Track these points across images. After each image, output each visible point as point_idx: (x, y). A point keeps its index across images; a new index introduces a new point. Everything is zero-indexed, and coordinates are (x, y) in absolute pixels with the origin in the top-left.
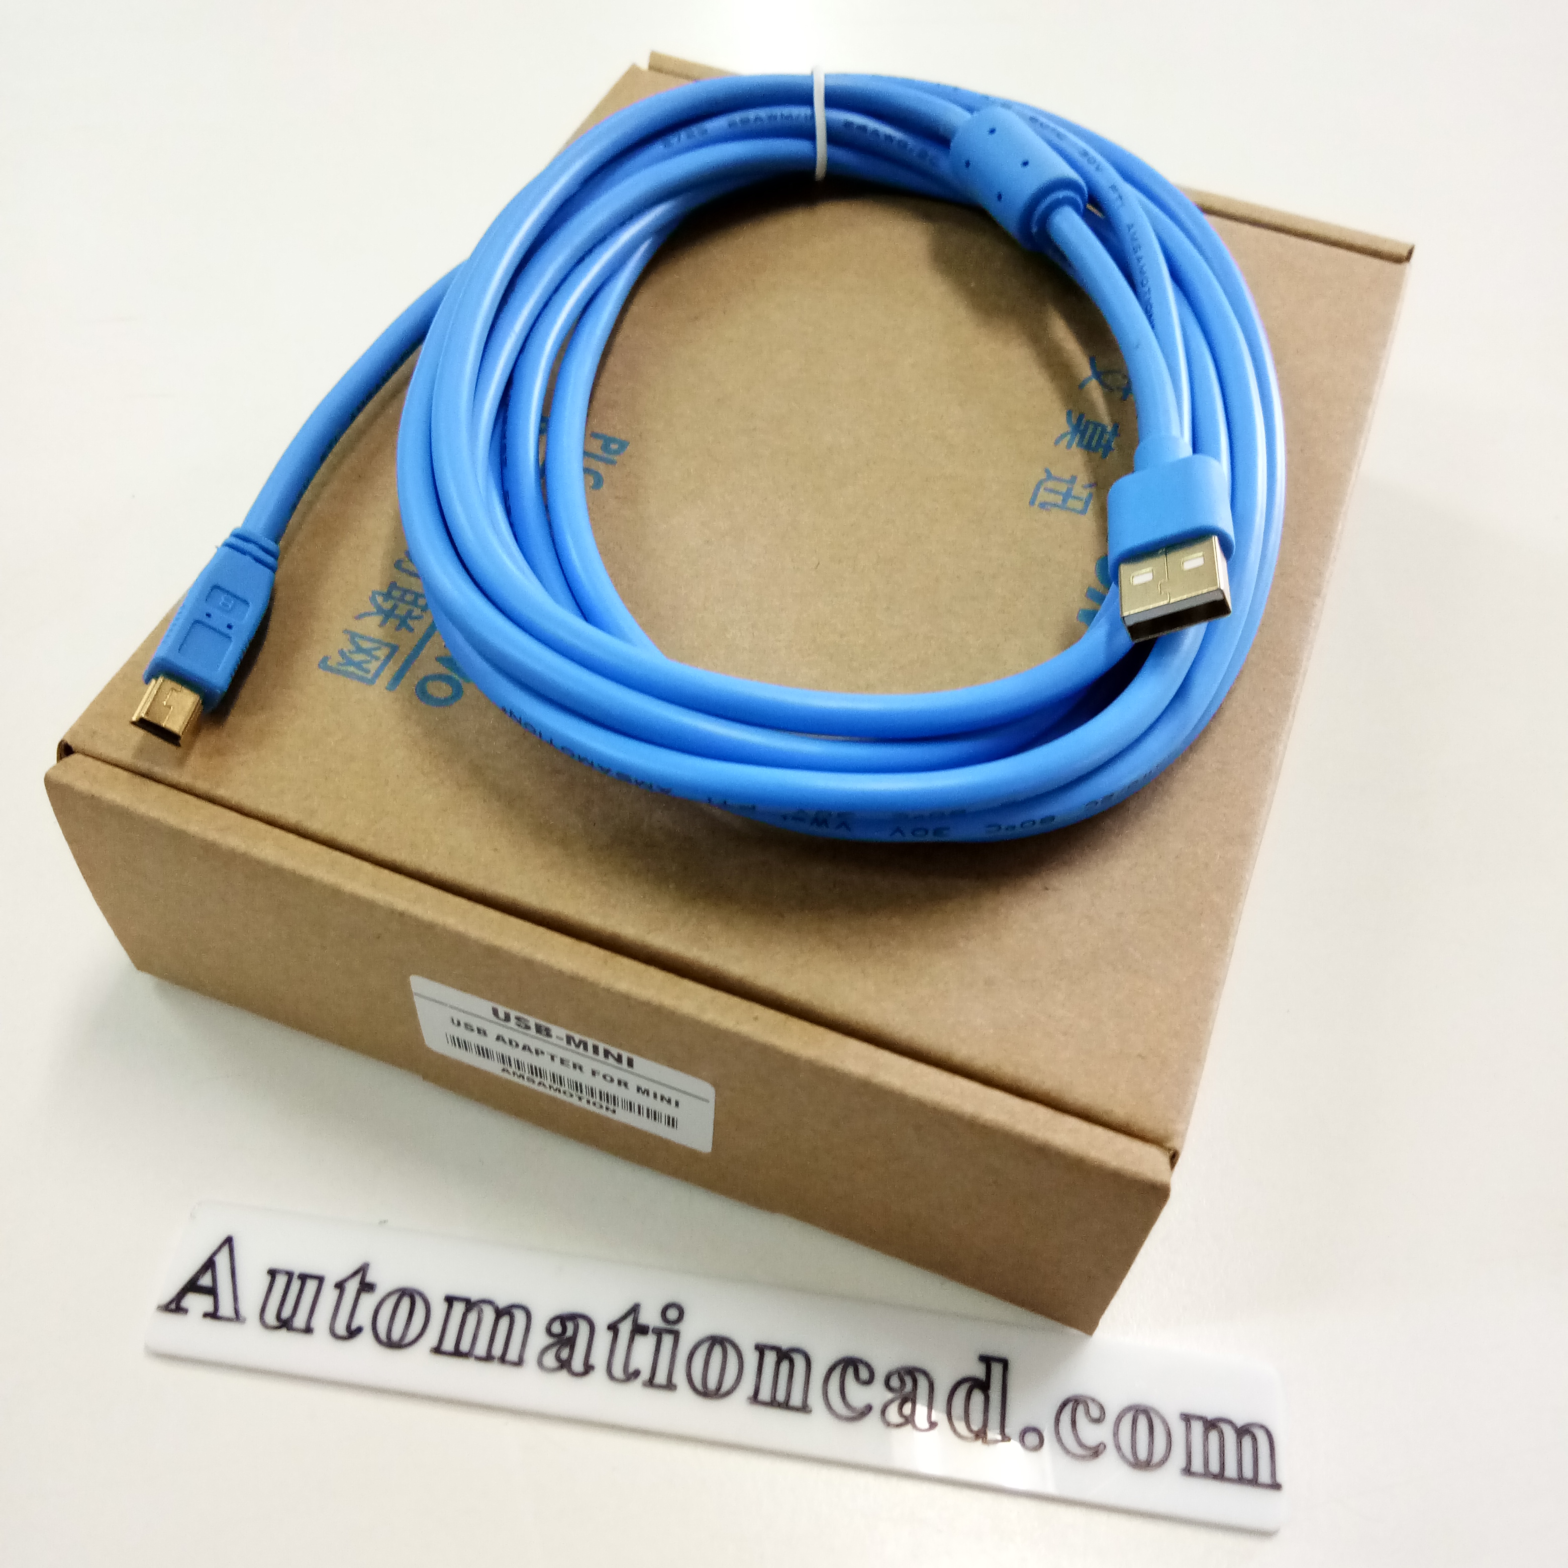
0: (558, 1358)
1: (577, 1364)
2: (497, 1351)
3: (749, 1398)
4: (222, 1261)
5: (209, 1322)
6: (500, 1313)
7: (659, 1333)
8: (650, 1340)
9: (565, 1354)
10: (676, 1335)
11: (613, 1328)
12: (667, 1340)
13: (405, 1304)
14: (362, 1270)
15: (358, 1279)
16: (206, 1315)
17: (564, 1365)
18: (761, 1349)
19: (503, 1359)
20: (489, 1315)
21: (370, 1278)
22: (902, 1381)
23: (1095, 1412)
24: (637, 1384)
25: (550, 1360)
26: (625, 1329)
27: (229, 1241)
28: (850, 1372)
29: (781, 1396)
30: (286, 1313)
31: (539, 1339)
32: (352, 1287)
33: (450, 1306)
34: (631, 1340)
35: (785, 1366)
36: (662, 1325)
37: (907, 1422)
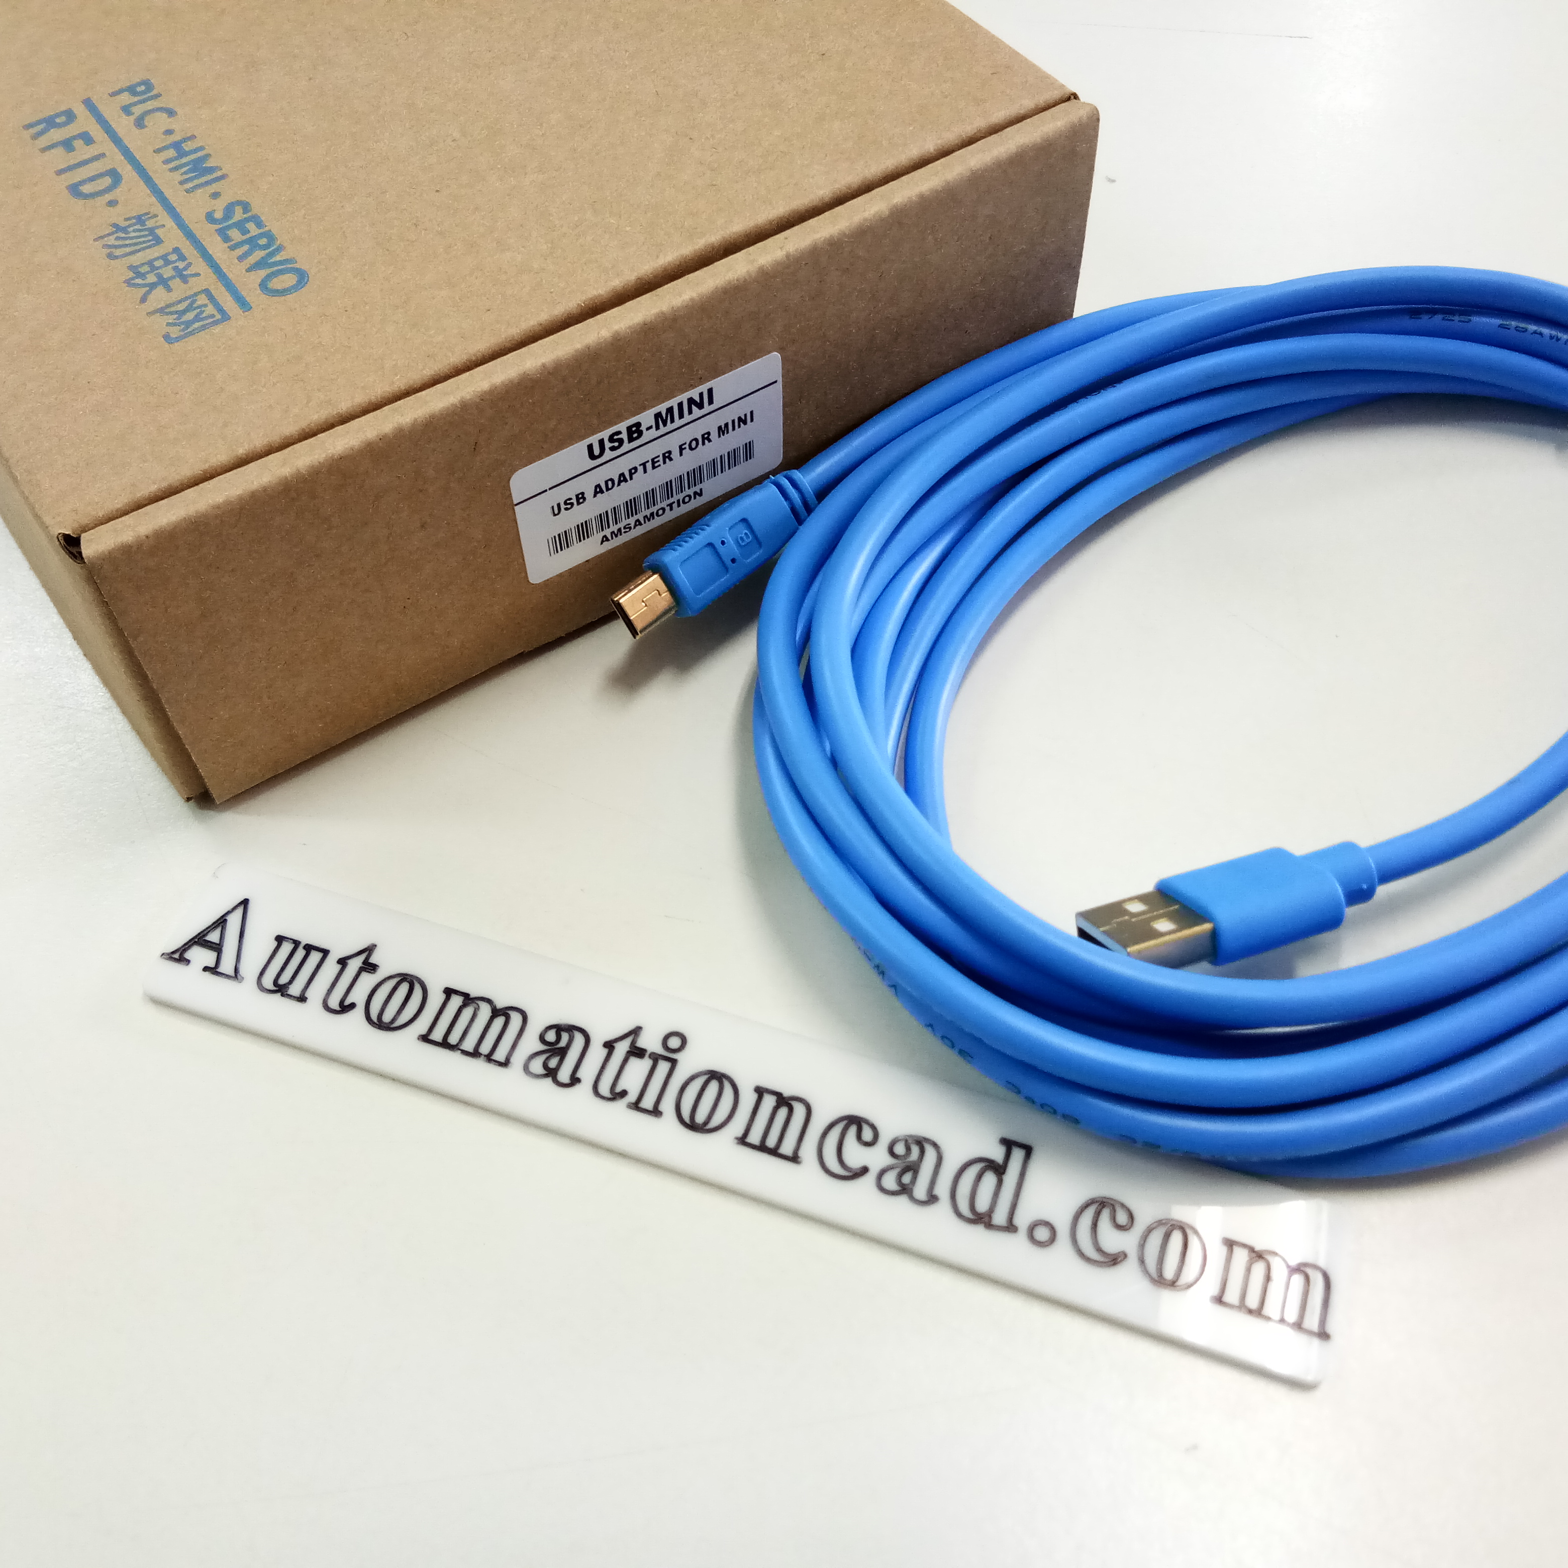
0: (545, 1066)
1: (564, 1075)
2: (485, 1048)
3: (737, 1138)
4: (234, 921)
5: (207, 974)
6: (496, 1012)
7: (656, 1059)
8: (646, 1063)
9: (553, 1063)
10: (674, 1062)
11: (609, 1046)
12: (663, 1067)
13: (404, 988)
14: (369, 950)
15: (362, 958)
16: (206, 969)
17: (551, 1073)
18: (760, 1092)
19: (489, 1058)
20: (485, 1012)
21: (373, 960)
22: (908, 1149)
23: (1122, 1218)
24: (621, 1104)
25: (537, 1066)
26: (622, 1048)
27: (245, 903)
28: (853, 1130)
29: (771, 1142)
30: (283, 980)
31: (531, 1043)
32: (354, 965)
33: (448, 998)
34: (625, 1061)
35: (783, 1112)
36: (660, 1050)
37: (905, 1190)
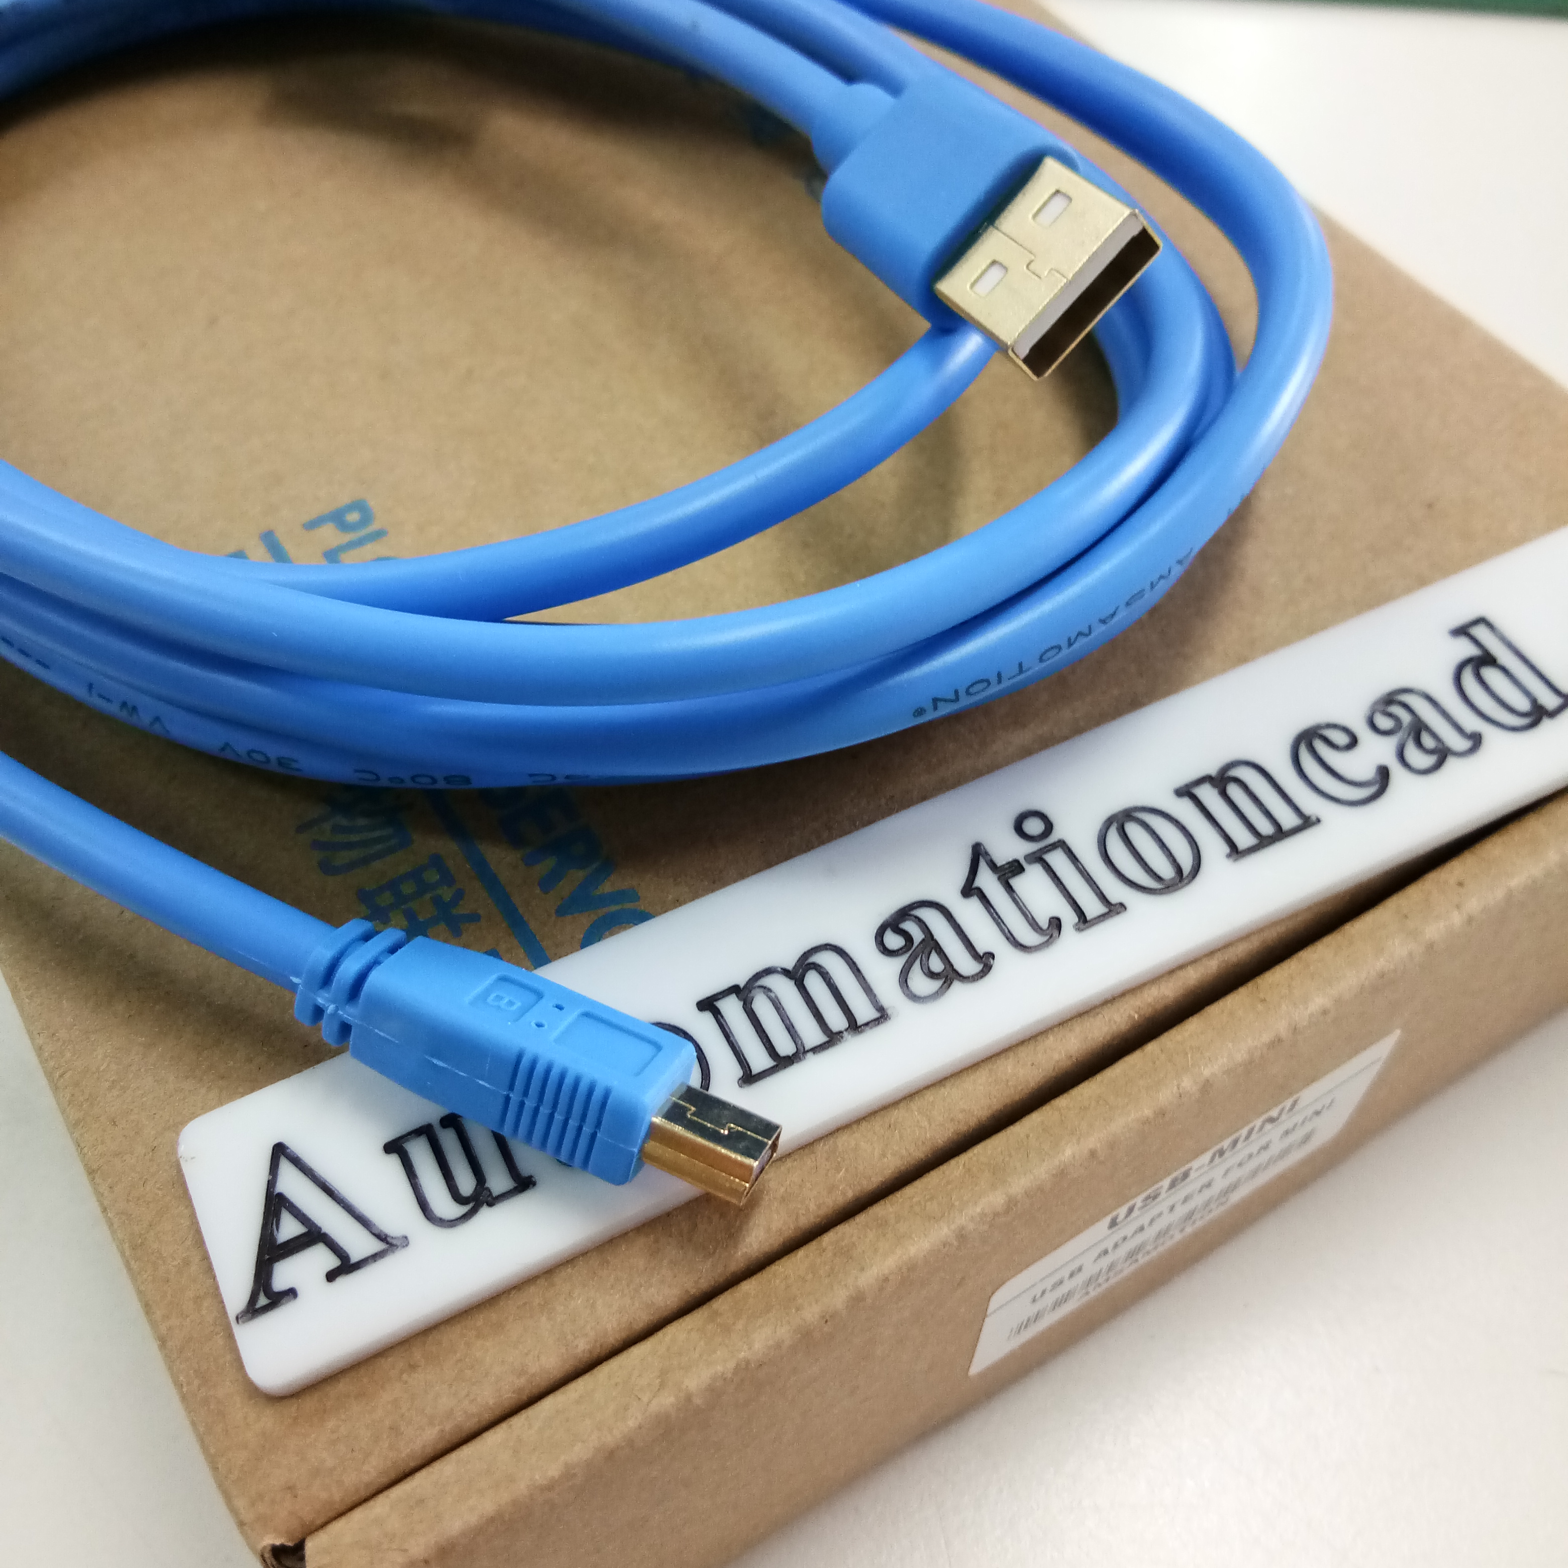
0: (932, 975)
1: (965, 964)
2: (836, 1020)
3: (1229, 856)
4: (294, 1186)
5: (342, 1282)
6: (796, 975)
7: (1038, 858)
8: (1035, 873)
9: (936, 964)
10: (1062, 845)
11: (970, 890)
12: (1057, 860)
16: (331, 1276)
17: (948, 977)
18: (1186, 793)
19: (854, 1027)
20: (784, 988)
22: (1390, 715)
24: (1069, 935)
25: (920, 983)
26: (987, 880)
27: (280, 1151)
28: (1320, 746)
29: (1265, 828)
30: (468, 1186)
31: (882, 969)
33: (717, 1014)
34: (1009, 889)
35: (1235, 791)
36: (1031, 847)
37: (1442, 754)
